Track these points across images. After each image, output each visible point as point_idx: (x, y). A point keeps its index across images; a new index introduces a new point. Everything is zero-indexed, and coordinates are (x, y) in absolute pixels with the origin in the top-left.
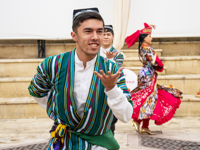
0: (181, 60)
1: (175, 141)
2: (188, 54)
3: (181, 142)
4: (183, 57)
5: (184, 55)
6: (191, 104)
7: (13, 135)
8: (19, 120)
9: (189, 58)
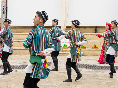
0: (87, 35)
1: (84, 64)
2: (89, 33)
3: (86, 65)
4: (88, 34)
5: (88, 33)
6: (90, 51)
7: (24, 61)
8: (27, 55)
9: (90, 34)
